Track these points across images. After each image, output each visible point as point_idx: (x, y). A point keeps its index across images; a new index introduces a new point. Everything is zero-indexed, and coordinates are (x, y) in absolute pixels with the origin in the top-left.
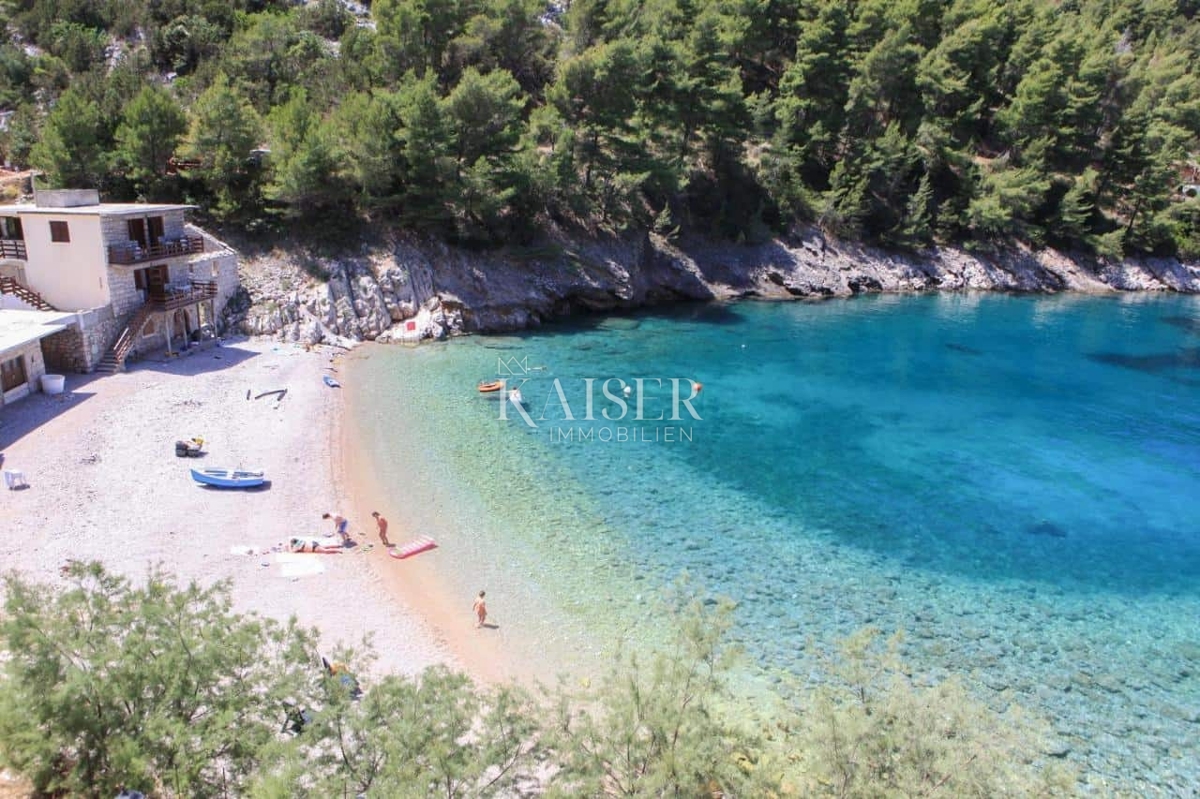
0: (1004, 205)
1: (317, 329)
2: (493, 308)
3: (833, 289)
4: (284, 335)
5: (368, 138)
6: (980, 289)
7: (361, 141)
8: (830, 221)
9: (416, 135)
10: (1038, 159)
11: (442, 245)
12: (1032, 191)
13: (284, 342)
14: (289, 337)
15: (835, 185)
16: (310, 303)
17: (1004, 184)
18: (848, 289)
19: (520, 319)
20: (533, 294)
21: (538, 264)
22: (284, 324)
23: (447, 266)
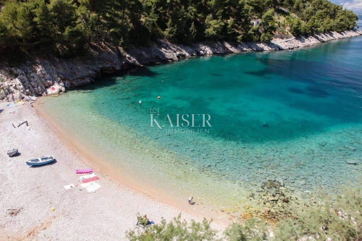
0: (214, 30)
1: (20, 95)
2: (79, 78)
3: (173, 59)
4: (8, 99)
5: (22, 21)
6: (210, 54)
7: (19, 22)
8: (168, 37)
9: (41, 19)
10: (220, 16)
11: (56, 58)
12: (221, 26)
13: (9, 101)
14: (10, 99)
15: (169, 27)
16: (14, 85)
17: (213, 24)
18: (177, 58)
19: (88, 81)
20: (90, 72)
21: (89, 61)
22: (6, 95)
23: (59, 66)
